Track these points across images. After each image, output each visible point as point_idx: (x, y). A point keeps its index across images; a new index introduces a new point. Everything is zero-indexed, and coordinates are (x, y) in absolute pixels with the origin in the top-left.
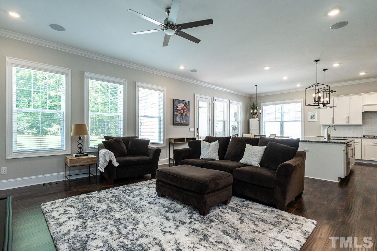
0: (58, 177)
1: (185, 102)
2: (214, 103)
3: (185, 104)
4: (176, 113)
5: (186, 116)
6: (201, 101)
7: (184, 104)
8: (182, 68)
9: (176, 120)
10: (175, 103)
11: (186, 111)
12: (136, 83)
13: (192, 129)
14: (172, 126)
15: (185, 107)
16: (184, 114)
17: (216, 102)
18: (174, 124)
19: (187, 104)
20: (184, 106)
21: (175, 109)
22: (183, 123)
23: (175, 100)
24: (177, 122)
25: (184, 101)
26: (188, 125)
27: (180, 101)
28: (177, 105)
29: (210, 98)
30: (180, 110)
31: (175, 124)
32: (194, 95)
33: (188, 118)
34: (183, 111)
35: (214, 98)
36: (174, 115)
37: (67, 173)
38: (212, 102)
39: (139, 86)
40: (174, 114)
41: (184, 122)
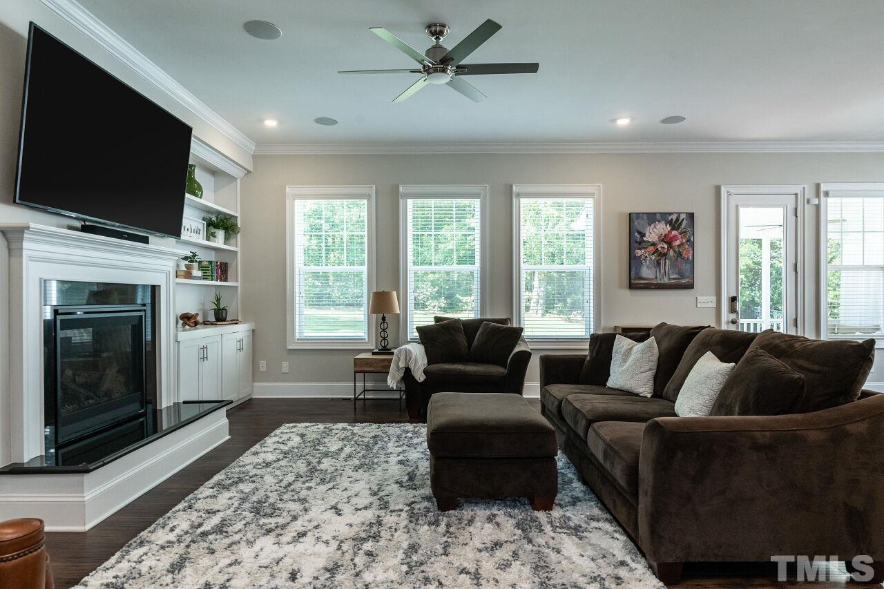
0: (343, 389)
1: (674, 217)
2: (818, 207)
3: (675, 225)
4: (639, 253)
5: (679, 259)
6: (744, 206)
7: (670, 223)
8: (623, 122)
9: (638, 273)
10: (636, 223)
11: (679, 246)
12: (511, 186)
13: (708, 301)
14: (627, 293)
15: (674, 233)
16: (671, 253)
17: (830, 200)
18: (632, 286)
19: (682, 224)
20: (672, 230)
21: (635, 240)
22: (666, 281)
23: (634, 216)
24: (644, 279)
25: (671, 214)
26: (690, 286)
27: (652, 218)
28: (641, 230)
29: (798, 189)
30: (654, 244)
31: (635, 284)
32: (718, 190)
33: (688, 266)
34: (666, 246)
35: (818, 186)
36: (633, 262)
37: (360, 384)
38: (808, 201)
39: (518, 195)
40: (632, 257)
41: (669, 279)
